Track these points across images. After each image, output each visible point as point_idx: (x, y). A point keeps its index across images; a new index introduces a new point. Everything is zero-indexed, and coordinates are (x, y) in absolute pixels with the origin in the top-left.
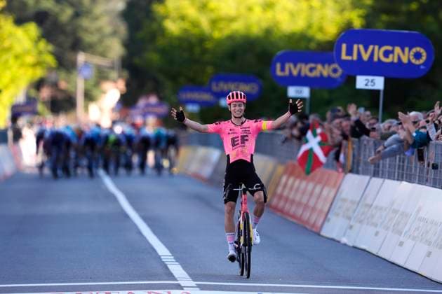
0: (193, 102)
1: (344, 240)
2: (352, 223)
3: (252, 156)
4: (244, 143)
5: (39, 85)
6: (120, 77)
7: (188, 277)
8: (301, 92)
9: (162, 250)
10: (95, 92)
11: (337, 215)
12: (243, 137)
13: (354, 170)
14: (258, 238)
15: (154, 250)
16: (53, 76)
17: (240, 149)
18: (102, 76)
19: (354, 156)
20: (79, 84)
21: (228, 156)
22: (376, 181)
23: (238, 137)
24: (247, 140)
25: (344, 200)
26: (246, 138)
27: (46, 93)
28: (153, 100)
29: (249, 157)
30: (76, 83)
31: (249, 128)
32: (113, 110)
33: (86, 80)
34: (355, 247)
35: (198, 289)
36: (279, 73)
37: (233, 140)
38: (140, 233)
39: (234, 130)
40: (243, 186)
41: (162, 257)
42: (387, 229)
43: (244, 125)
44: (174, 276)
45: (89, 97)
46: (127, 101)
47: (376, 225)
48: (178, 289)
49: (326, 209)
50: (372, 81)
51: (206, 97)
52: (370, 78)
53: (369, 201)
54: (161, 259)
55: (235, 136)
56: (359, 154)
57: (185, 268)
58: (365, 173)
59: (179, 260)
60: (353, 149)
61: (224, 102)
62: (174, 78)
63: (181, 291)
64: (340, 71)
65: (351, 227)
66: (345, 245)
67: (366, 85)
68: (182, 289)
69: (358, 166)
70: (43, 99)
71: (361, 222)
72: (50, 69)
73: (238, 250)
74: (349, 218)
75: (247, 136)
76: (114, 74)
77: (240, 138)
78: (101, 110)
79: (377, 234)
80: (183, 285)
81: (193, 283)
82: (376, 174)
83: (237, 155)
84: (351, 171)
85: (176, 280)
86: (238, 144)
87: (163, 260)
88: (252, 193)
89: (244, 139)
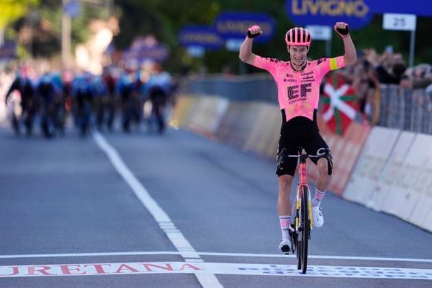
0: (196, 44)
1: (370, 204)
2: (380, 184)
3: (315, 111)
4: (305, 95)
5: (18, 25)
6: (112, 15)
7: (190, 246)
8: (321, 33)
9: (160, 216)
10: (83, 33)
11: (363, 175)
12: (303, 87)
13: (382, 123)
14: (321, 218)
15: (151, 216)
16: (34, 15)
17: (299, 103)
18: (91, 15)
19: (382, 107)
20: (65, 25)
21: (283, 111)
22: (407, 136)
23: (297, 87)
24: (310, 90)
25: (370, 158)
26: (308, 88)
27: (26, 34)
28: (150, 42)
29: (312, 113)
30: (61, 22)
31: (312, 73)
32: (104, 53)
33: (73, 19)
34: (383, 213)
35: (201, 260)
36: (295, 11)
37: (290, 90)
38: (134, 196)
39: (291, 76)
40: (304, 152)
41: (161, 224)
42: (420, 191)
43: (306, 70)
44: (174, 246)
45: (76, 39)
46: (120, 44)
47: (406, 187)
48: (178, 261)
49: (349, 168)
50: (403, 20)
51: (211, 38)
52: (400, 16)
53: (398, 159)
54: (159, 226)
55: (293, 84)
56: (387, 105)
57: (187, 236)
58: (394, 126)
59: (179, 226)
60: (381, 99)
61: (231, 45)
62: (174, 16)
63: (182, 263)
64: (366, 10)
65: (378, 189)
66: (371, 210)
67: (396, 24)
68: (184, 261)
69: (386, 117)
70: (24, 41)
71: (389, 183)
72: (31, 7)
73: (293, 235)
74: (376, 178)
75: (310, 85)
76: (105, 12)
77: (299, 89)
78: (90, 54)
79: (408, 197)
80: (184, 256)
81: (197, 254)
82: (407, 127)
83: (296, 111)
84: (379, 124)
85: (176, 250)
86: (297, 96)
87: (162, 227)
88: (315, 161)
89: (305, 89)
